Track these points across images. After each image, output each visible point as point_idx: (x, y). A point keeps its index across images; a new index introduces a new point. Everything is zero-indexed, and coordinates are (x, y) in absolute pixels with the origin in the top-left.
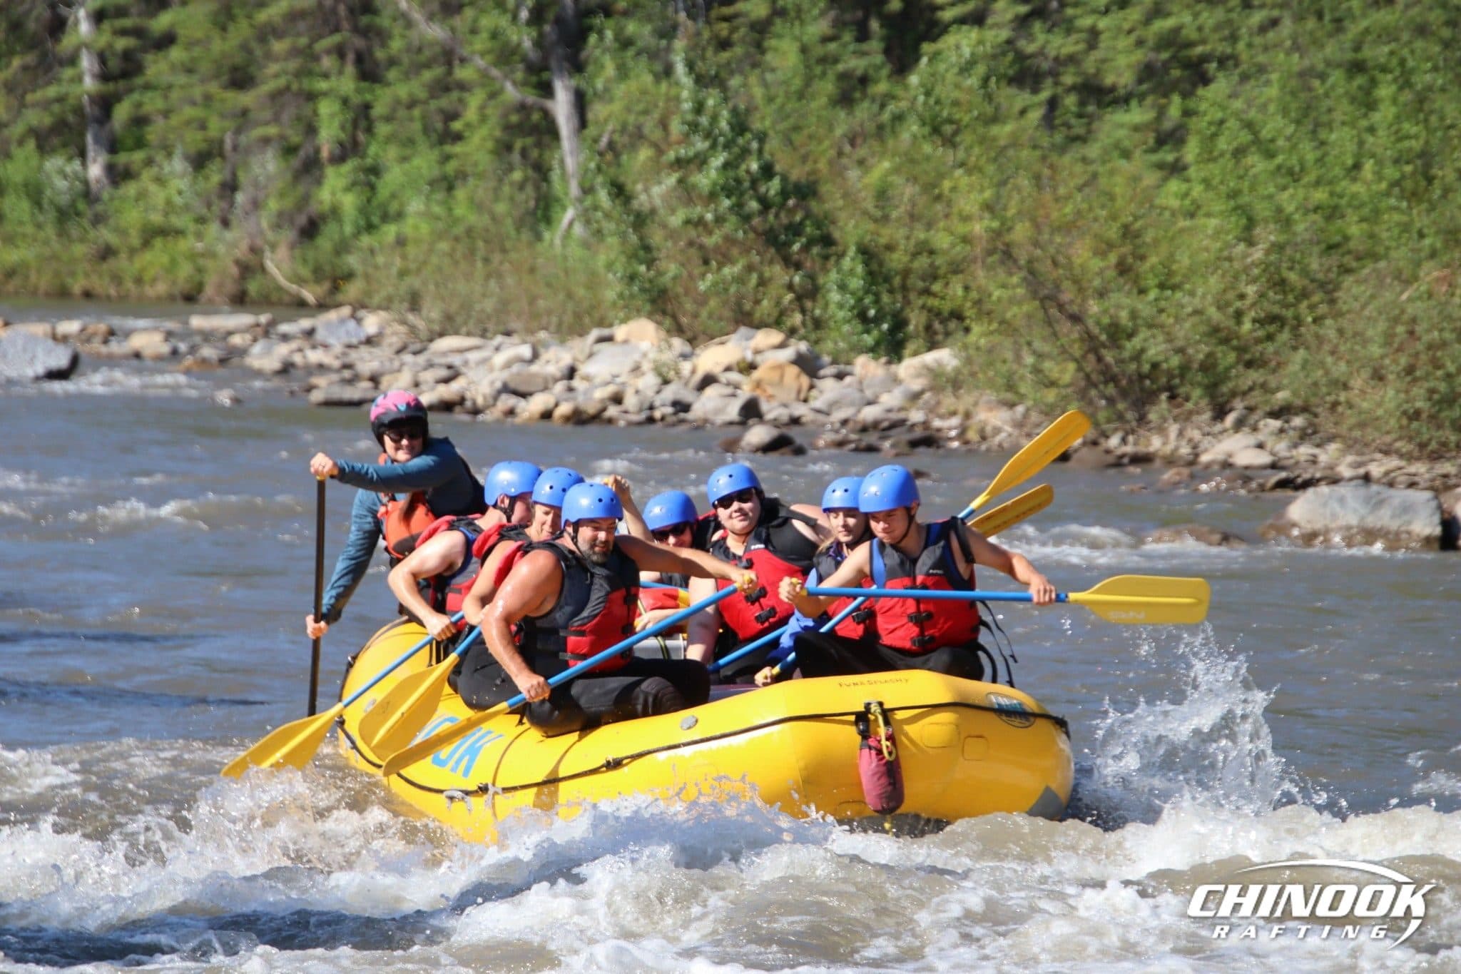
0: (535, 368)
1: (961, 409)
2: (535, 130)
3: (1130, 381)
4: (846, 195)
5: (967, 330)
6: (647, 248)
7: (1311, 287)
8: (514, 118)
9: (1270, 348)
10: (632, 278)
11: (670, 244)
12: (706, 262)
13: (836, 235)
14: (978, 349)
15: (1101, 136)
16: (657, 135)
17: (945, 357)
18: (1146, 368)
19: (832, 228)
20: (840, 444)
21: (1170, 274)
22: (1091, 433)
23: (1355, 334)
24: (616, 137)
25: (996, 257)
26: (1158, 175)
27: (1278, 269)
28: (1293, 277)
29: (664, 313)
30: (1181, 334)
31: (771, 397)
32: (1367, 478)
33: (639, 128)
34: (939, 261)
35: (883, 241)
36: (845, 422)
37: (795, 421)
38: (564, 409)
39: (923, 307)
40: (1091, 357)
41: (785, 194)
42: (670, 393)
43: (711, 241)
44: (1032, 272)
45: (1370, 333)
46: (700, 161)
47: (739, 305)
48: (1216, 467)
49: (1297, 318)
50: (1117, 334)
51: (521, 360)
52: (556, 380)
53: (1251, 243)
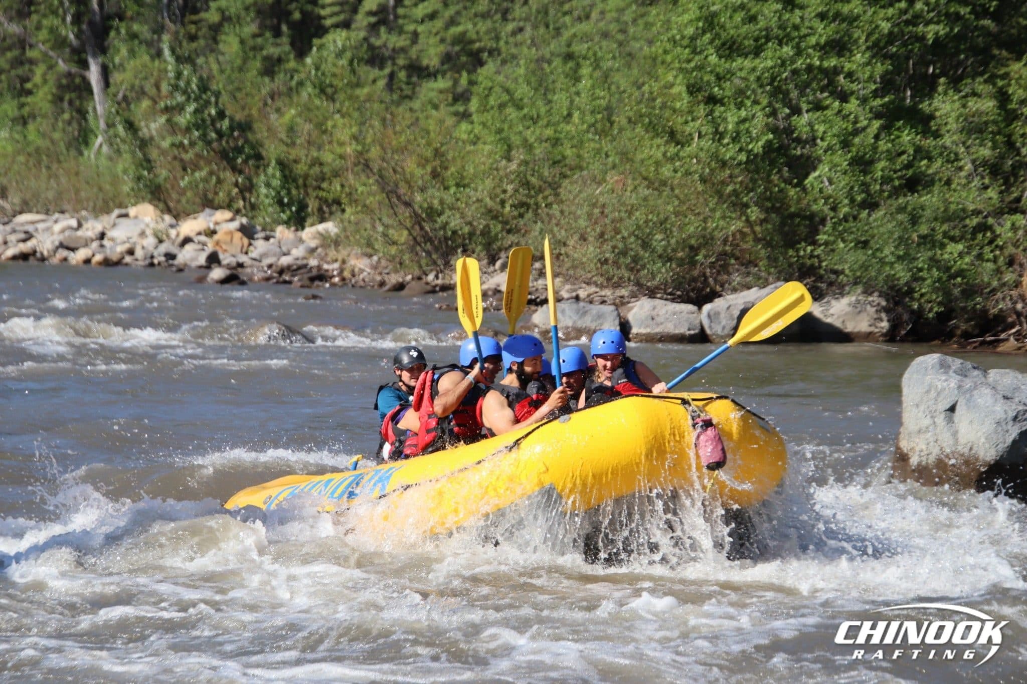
0: (80, 233)
1: (340, 258)
2: (77, 89)
3: (440, 242)
4: (269, 129)
5: (343, 211)
6: (148, 161)
7: (544, 186)
8: (64, 81)
9: (522, 222)
10: (139, 178)
11: (162, 158)
12: (185, 169)
13: (264, 153)
14: (350, 222)
15: (421, 96)
16: (153, 92)
17: (330, 227)
18: (450, 233)
19: (261, 150)
20: (268, 279)
21: (462, 178)
22: (417, 272)
23: (570, 213)
24: (128, 93)
25: (360, 167)
26: (455, 119)
27: (525, 175)
28: (534, 180)
29: (159, 200)
30: (470, 214)
31: (225, 251)
32: (577, 298)
33: (142, 88)
34: (326, 169)
35: (291, 157)
36: (270, 266)
37: (240, 265)
38: (98, 258)
39: (317, 197)
40: (417, 227)
41: (232, 129)
42: (163, 248)
43: (188, 156)
44: (381, 176)
45: (579, 212)
46: (180, 108)
47: (205, 195)
48: (490, 293)
49: (536, 204)
50: (432, 213)
51: (71, 228)
52: (92, 240)
53: (509, 160)
